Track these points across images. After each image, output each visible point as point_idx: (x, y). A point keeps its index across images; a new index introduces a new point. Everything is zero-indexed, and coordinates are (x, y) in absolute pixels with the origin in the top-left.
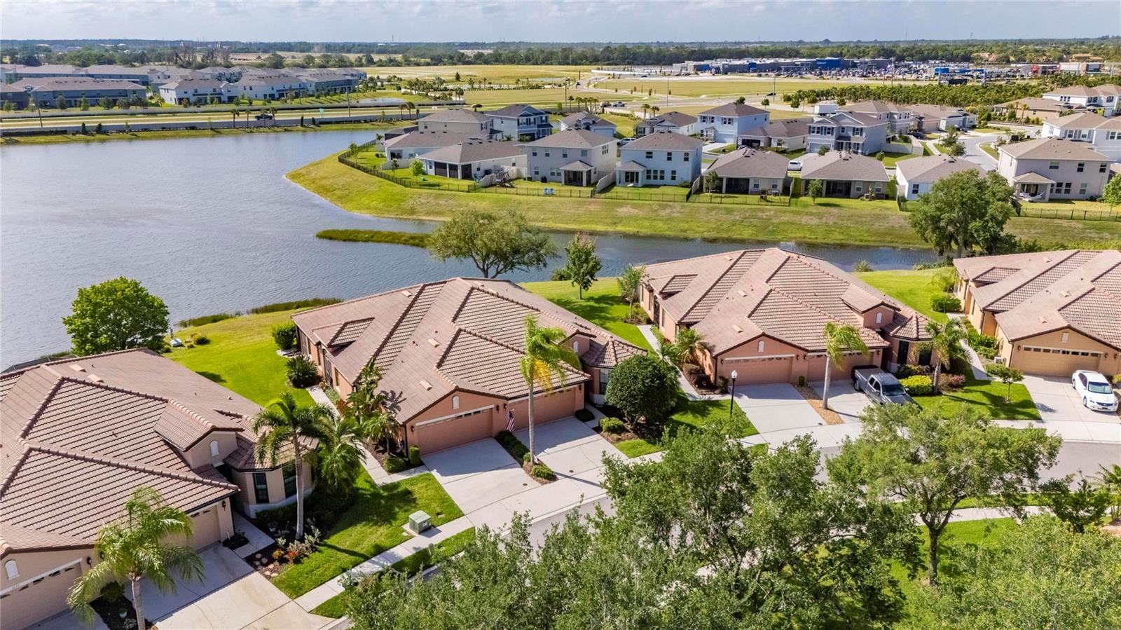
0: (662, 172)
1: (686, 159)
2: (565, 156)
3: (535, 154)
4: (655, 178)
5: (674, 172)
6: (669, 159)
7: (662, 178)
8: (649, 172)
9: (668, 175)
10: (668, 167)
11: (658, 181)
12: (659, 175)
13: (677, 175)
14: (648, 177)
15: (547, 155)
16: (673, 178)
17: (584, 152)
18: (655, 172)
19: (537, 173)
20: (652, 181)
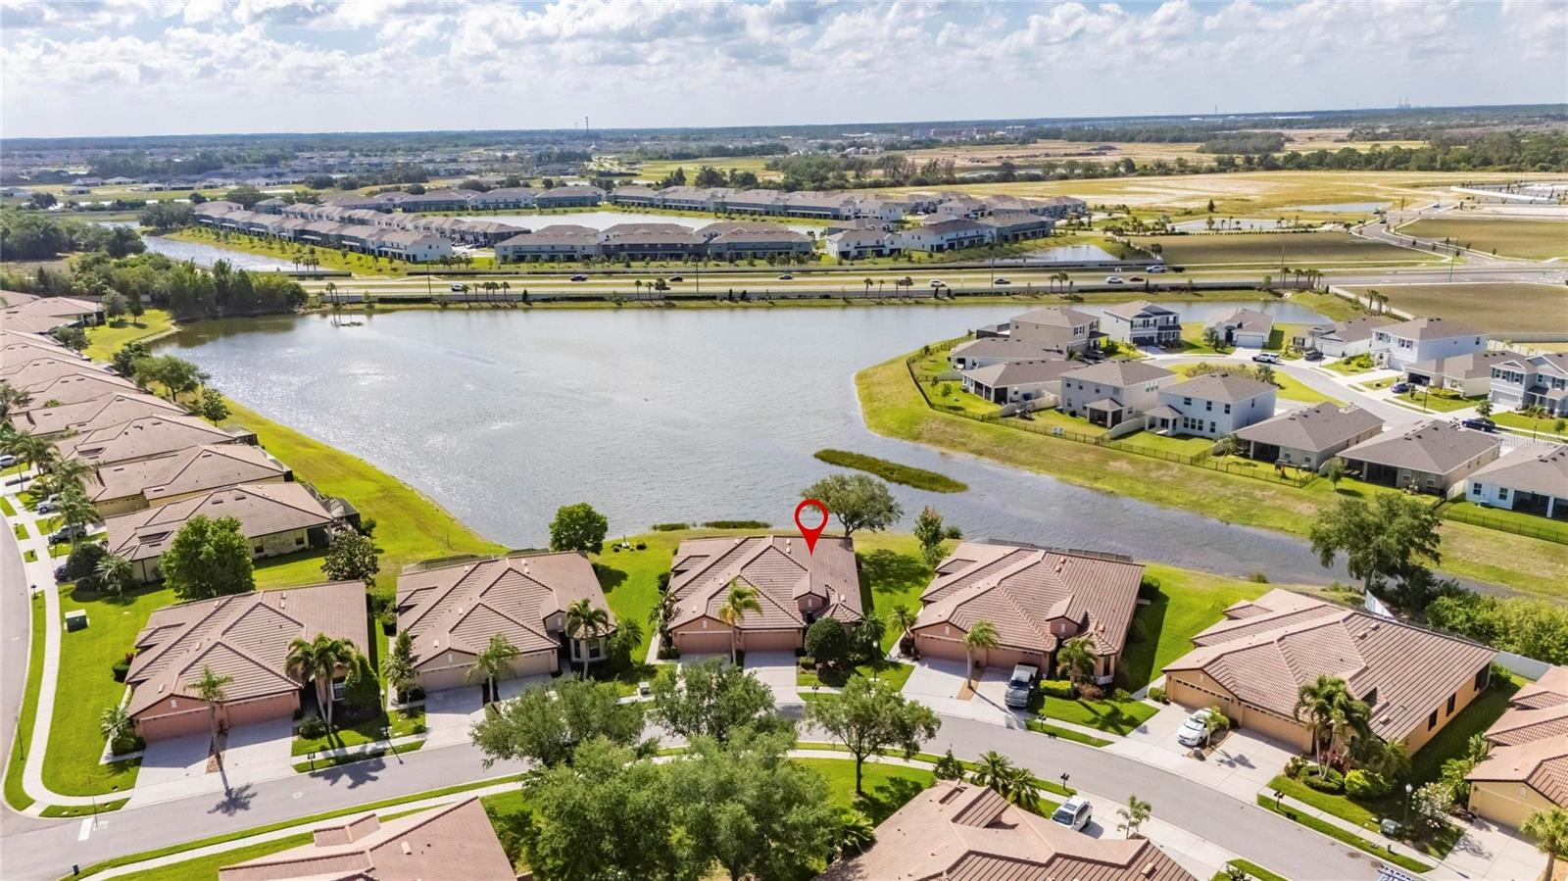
0: (1201, 422)
1: (1227, 412)
2: (1098, 391)
3: (1069, 385)
4: (1193, 427)
5: (1213, 424)
6: (1209, 409)
7: (1200, 428)
8: (1186, 419)
9: (1207, 426)
10: (1207, 418)
11: (1196, 432)
12: (1197, 425)
13: (1217, 428)
14: (1186, 426)
15: (1081, 388)
16: (1213, 430)
17: (1117, 390)
18: (1193, 420)
19: (1069, 405)
20: (1189, 430)
